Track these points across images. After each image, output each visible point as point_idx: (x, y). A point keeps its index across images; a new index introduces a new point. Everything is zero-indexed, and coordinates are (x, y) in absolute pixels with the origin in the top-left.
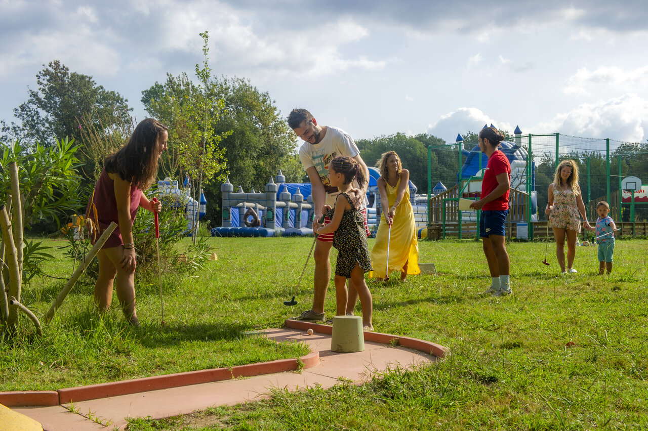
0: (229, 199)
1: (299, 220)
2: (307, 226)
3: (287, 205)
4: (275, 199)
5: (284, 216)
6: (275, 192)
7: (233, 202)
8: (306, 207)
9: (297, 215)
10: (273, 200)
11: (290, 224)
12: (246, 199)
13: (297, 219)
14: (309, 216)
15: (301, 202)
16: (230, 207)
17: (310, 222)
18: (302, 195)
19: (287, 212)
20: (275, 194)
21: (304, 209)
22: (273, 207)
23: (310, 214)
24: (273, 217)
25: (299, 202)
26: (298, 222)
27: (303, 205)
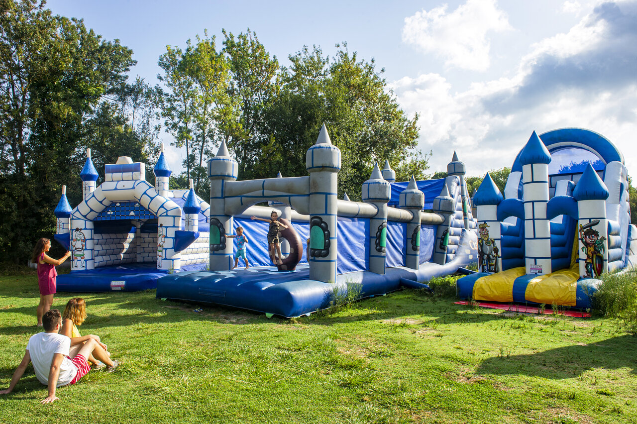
0: (223, 197)
1: (415, 248)
2: (433, 260)
3: (380, 211)
4: (335, 189)
5: (373, 241)
6: (333, 169)
7: (233, 202)
8: (431, 219)
9: (410, 236)
10: (328, 194)
11: (393, 258)
12: (260, 193)
13: (410, 245)
14: (436, 238)
15: (420, 207)
16: (228, 216)
17: (439, 250)
18: (420, 192)
19: (380, 230)
20: (335, 176)
21: (426, 223)
22: (327, 213)
23: (440, 235)
24: (328, 246)
25: (414, 207)
26: (412, 252)
27: (423, 215)
